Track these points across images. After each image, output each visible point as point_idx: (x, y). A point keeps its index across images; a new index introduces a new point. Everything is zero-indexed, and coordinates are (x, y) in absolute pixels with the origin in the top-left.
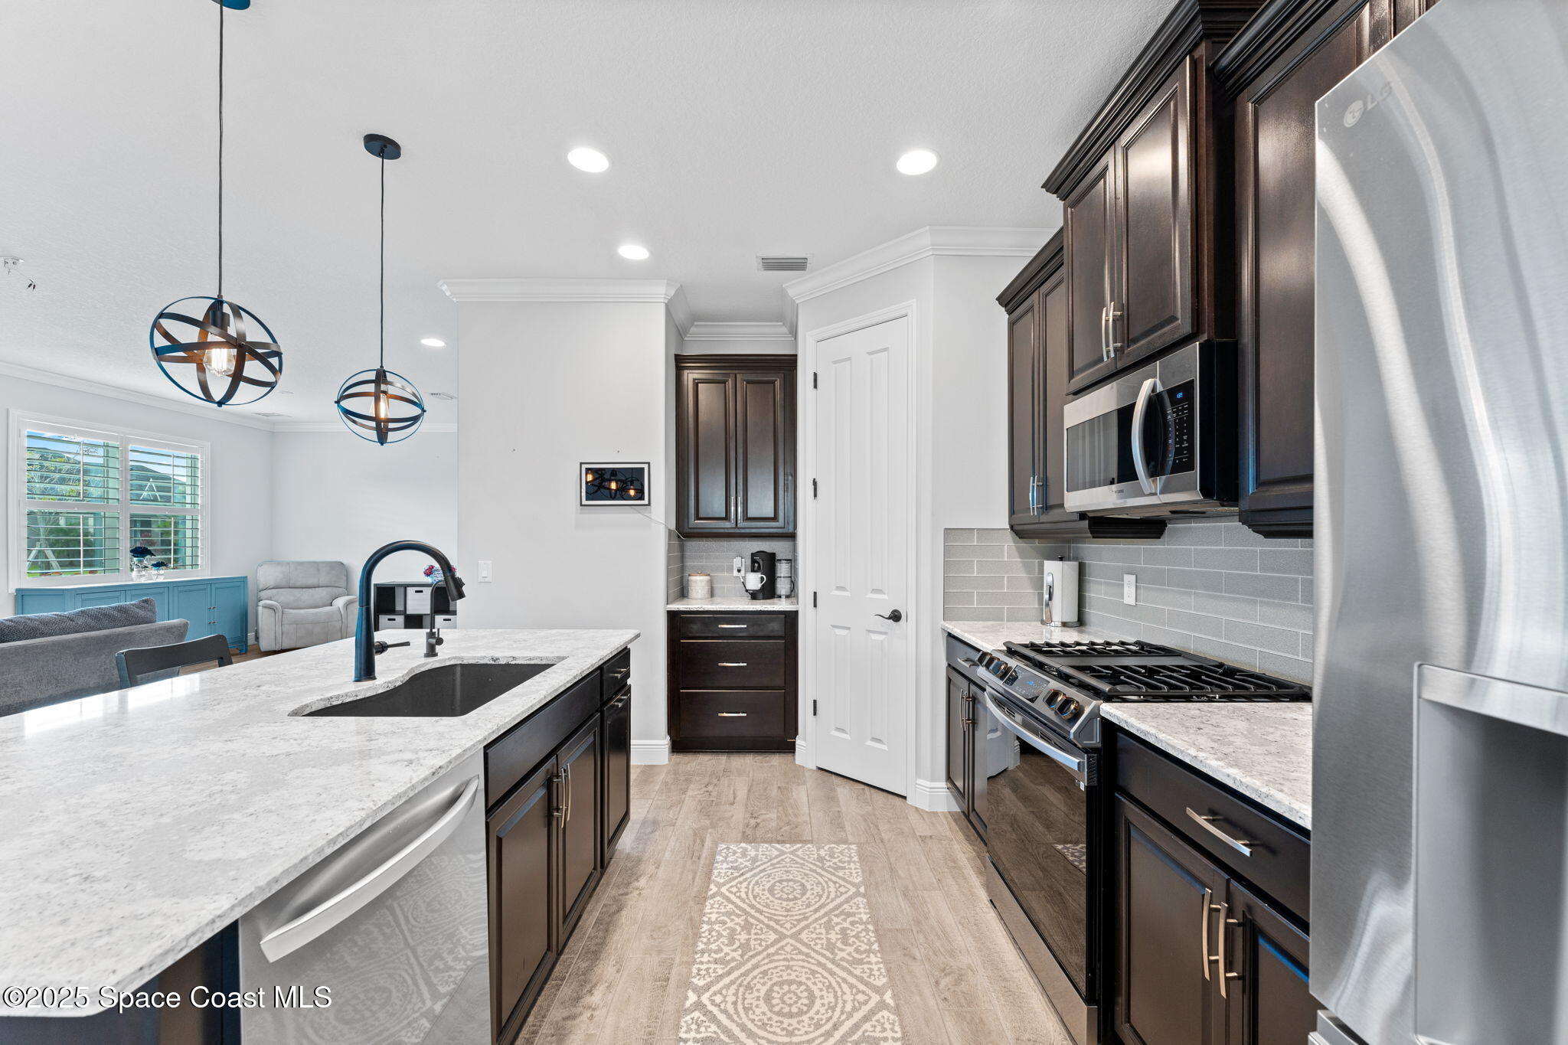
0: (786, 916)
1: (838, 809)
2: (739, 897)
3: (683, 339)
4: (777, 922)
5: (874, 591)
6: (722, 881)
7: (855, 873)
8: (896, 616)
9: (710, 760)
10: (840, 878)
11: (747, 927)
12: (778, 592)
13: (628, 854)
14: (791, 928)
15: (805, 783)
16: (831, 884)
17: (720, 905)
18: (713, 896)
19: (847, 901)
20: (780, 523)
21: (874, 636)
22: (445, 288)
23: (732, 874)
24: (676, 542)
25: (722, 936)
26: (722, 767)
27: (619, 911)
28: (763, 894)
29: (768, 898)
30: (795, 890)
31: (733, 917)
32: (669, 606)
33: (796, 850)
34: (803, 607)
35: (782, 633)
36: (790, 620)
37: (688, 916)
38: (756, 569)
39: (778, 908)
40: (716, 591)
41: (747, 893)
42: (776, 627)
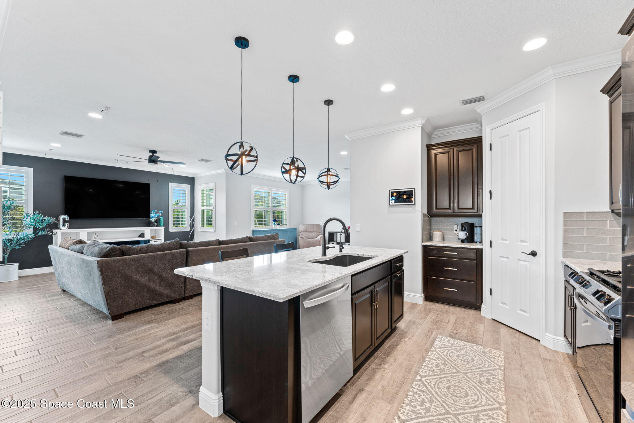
0: (462, 366)
1: (499, 337)
2: (443, 354)
3: (431, 137)
4: (458, 367)
5: (522, 241)
6: (437, 347)
7: (501, 362)
8: (533, 254)
9: (441, 306)
10: (492, 361)
11: (445, 364)
12: (475, 240)
13: (403, 330)
14: (464, 371)
15: (484, 323)
16: (487, 362)
17: (435, 354)
18: (433, 351)
19: (493, 370)
20: (476, 210)
21: (522, 262)
22: (346, 136)
23: (442, 346)
24: (427, 219)
25: (434, 364)
26: (445, 310)
27: (397, 345)
28: (454, 356)
29: (455, 358)
30: (469, 359)
31: (439, 360)
32: (423, 243)
33: (473, 346)
34: (485, 246)
35: (475, 258)
36: (479, 252)
37: (421, 354)
38: (463, 230)
39: (459, 362)
40: (446, 239)
41: (447, 354)
42: (473, 255)
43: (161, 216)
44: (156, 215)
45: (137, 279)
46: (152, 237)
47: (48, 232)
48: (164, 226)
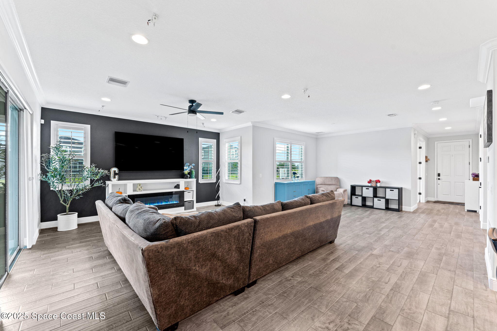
43: (193, 169)
44: (189, 167)
45: (197, 271)
46: (185, 188)
47: (101, 183)
48: (195, 178)
